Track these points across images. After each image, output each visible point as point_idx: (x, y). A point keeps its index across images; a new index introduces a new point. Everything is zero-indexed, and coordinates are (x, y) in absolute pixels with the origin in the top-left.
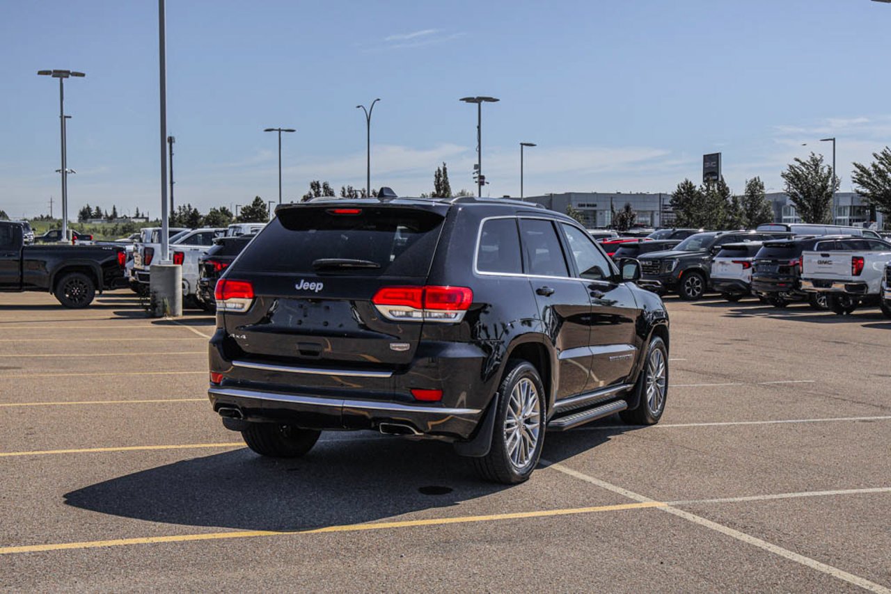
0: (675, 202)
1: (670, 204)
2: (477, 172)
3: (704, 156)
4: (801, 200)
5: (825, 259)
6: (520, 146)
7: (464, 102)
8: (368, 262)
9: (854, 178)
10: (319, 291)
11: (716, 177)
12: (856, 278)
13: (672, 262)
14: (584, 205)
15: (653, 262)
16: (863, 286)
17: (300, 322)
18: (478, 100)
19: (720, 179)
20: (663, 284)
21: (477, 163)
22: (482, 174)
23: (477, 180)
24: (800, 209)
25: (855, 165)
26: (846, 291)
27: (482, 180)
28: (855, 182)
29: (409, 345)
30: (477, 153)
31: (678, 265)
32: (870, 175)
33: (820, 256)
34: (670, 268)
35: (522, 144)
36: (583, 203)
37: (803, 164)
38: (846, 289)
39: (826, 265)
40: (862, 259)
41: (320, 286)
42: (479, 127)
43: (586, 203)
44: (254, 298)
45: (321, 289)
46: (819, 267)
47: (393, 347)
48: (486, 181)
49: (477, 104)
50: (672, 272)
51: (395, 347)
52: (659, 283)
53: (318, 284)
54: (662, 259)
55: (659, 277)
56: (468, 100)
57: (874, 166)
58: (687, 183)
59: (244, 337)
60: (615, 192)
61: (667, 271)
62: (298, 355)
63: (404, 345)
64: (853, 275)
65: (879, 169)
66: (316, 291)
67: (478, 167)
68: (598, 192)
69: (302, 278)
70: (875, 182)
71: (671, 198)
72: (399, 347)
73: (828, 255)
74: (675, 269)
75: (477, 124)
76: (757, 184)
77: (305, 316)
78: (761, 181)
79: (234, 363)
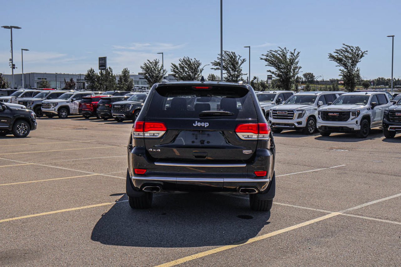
0: (86, 78)
1: (84, 79)
2: (11, 62)
3: (99, 58)
4: (149, 79)
6: (21, 50)
7: (3, 28)
8: (228, 112)
9: (172, 70)
11: (104, 68)
13: (130, 106)
14: (40, 79)
15: (121, 106)
17: (193, 142)
18: (11, 28)
19: (106, 69)
20: (126, 116)
21: (11, 58)
22: (14, 63)
23: (11, 66)
24: (148, 82)
25: (172, 64)
27: (14, 66)
28: (172, 71)
29: (252, 151)
30: (11, 53)
31: (132, 107)
32: (177, 69)
34: (129, 109)
35: (22, 50)
36: (40, 78)
37: (151, 63)
41: (207, 124)
42: (11, 41)
43: (41, 78)
44: (167, 131)
45: (208, 126)
47: (244, 152)
48: (15, 67)
49: (10, 29)
50: (130, 111)
51: (245, 152)
52: (124, 116)
53: (206, 123)
54: (125, 105)
55: (123, 113)
56: (5, 27)
57: (180, 65)
58: (92, 70)
59: (159, 150)
60: (55, 73)
61: (128, 110)
62: (193, 158)
63: (249, 151)
65: (182, 66)
66: (206, 127)
67: (11, 60)
68: (47, 73)
69: (196, 120)
70: (179, 71)
71: (85, 77)
72: (246, 152)
74: (131, 109)
75: (11, 39)
76: (126, 71)
78: (128, 70)
79: (156, 164)
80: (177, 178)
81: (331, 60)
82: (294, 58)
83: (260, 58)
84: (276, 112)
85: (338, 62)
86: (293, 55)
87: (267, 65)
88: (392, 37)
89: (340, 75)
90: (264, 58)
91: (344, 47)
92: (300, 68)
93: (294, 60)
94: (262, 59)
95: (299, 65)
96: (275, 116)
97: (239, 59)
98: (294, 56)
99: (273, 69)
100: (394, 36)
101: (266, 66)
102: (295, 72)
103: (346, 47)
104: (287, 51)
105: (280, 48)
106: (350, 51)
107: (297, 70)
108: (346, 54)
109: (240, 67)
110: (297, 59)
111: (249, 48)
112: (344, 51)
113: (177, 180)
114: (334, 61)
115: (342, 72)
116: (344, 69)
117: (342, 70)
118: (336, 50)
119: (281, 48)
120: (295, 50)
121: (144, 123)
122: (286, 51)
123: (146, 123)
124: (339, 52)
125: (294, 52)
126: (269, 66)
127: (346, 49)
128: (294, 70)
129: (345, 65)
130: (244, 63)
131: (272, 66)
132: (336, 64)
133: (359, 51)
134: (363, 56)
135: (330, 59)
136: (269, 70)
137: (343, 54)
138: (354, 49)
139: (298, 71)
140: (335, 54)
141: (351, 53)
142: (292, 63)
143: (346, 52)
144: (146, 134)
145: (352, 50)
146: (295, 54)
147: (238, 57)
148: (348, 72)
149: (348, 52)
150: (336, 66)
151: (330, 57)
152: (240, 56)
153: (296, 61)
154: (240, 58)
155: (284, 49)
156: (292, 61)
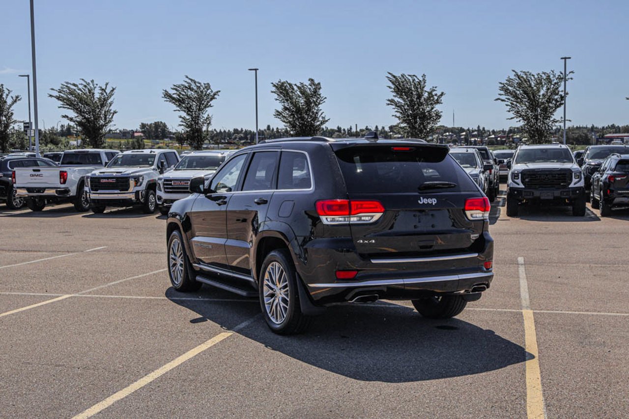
5: (37, 173)
8: (451, 183)
10: (435, 204)
12: (63, 186)
16: (67, 191)
17: (415, 227)
26: (56, 195)
33: (32, 171)
38: (57, 193)
39: (38, 177)
40: (66, 172)
41: (434, 201)
44: (384, 212)
45: (436, 202)
46: (32, 179)
47: (472, 237)
62: (418, 249)
63: (476, 235)
64: (61, 183)
66: (434, 204)
69: (420, 196)
73: (39, 171)
77: (419, 222)
79: (373, 261)
80: (404, 280)
81: (167, 101)
82: (106, 96)
83: (48, 94)
84: (170, 183)
85: (176, 105)
86: (105, 91)
87: (61, 107)
88: (254, 71)
89: (181, 125)
90: (55, 95)
91: (186, 82)
92: (115, 112)
93: (105, 100)
94: (51, 96)
95: (113, 108)
96: (167, 188)
97: (7, 95)
98: (106, 93)
99: (72, 114)
100: (258, 69)
101: (59, 107)
102: (108, 119)
103: (190, 81)
104: (95, 86)
105: (83, 80)
106: (195, 88)
107: (110, 117)
108: (190, 93)
109: (11, 109)
110: (110, 98)
111: (27, 77)
112: (186, 87)
113: (405, 283)
114: (170, 103)
115: (183, 120)
116: (186, 116)
117: (183, 116)
118: (175, 86)
119: (86, 80)
120: (107, 84)
121: (349, 203)
122: (93, 85)
123: (352, 203)
124: (178, 89)
125: (106, 87)
126: (64, 108)
127: (190, 85)
128: (105, 116)
129: (188, 110)
130: (18, 102)
131: (69, 108)
132: (174, 107)
133: (208, 90)
134: (214, 98)
135: (166, 99)
136: (64, 115)
137: (185, 93)
138: (202, 86)
139: (112, 118)
140: (172, 92)
141: (196, 91)
142: (102, 105)
143: (189, 90)
144: (352, 219)
145: (199, 87)
146: (108, 91)
147: (6, 92)
148: (192, 120)
149: (192, 89)
150: (175, 111)
151: (165, 95)
152: (9, 90)
153: (109, 101)
154: (9, 93)
155: (90, 82)
156: (103, 102)
